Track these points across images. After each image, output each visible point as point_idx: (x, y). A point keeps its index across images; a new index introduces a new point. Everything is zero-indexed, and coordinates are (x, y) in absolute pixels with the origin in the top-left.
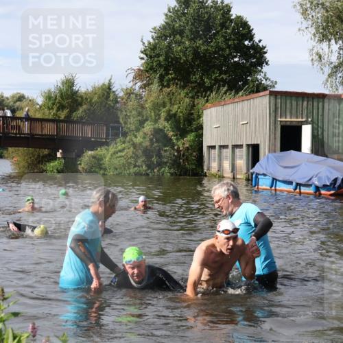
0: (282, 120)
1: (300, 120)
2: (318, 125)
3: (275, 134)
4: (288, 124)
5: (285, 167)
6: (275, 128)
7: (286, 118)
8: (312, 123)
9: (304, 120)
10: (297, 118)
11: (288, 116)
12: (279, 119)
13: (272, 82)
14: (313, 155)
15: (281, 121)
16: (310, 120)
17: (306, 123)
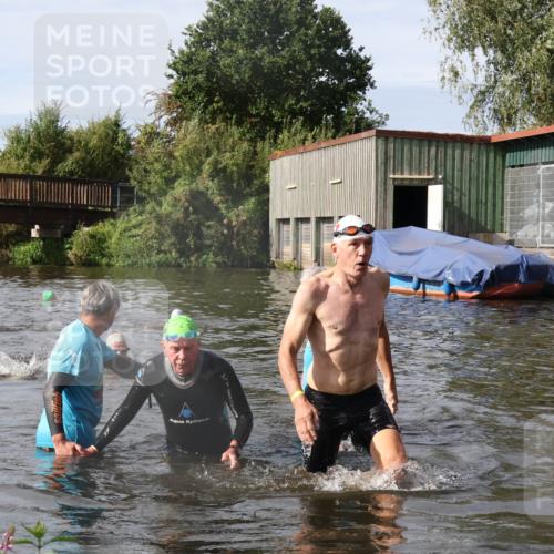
0: (396, 176)
1: (426, 177)
2: (453, 184)
3: (385, 200)
4: (406, 183)
5: (401, 253)
6: (385, 190)
7: (402, 174)
8: (444, 182)
9: (431, 177)
10: (420, 174)
11: (406, 171)
12: (391, 176)
13: (381, 116)
14: (444, 234)
15: (394, 180)
16: (440, 177)
17: (435, 181)
